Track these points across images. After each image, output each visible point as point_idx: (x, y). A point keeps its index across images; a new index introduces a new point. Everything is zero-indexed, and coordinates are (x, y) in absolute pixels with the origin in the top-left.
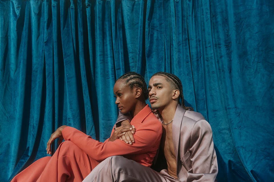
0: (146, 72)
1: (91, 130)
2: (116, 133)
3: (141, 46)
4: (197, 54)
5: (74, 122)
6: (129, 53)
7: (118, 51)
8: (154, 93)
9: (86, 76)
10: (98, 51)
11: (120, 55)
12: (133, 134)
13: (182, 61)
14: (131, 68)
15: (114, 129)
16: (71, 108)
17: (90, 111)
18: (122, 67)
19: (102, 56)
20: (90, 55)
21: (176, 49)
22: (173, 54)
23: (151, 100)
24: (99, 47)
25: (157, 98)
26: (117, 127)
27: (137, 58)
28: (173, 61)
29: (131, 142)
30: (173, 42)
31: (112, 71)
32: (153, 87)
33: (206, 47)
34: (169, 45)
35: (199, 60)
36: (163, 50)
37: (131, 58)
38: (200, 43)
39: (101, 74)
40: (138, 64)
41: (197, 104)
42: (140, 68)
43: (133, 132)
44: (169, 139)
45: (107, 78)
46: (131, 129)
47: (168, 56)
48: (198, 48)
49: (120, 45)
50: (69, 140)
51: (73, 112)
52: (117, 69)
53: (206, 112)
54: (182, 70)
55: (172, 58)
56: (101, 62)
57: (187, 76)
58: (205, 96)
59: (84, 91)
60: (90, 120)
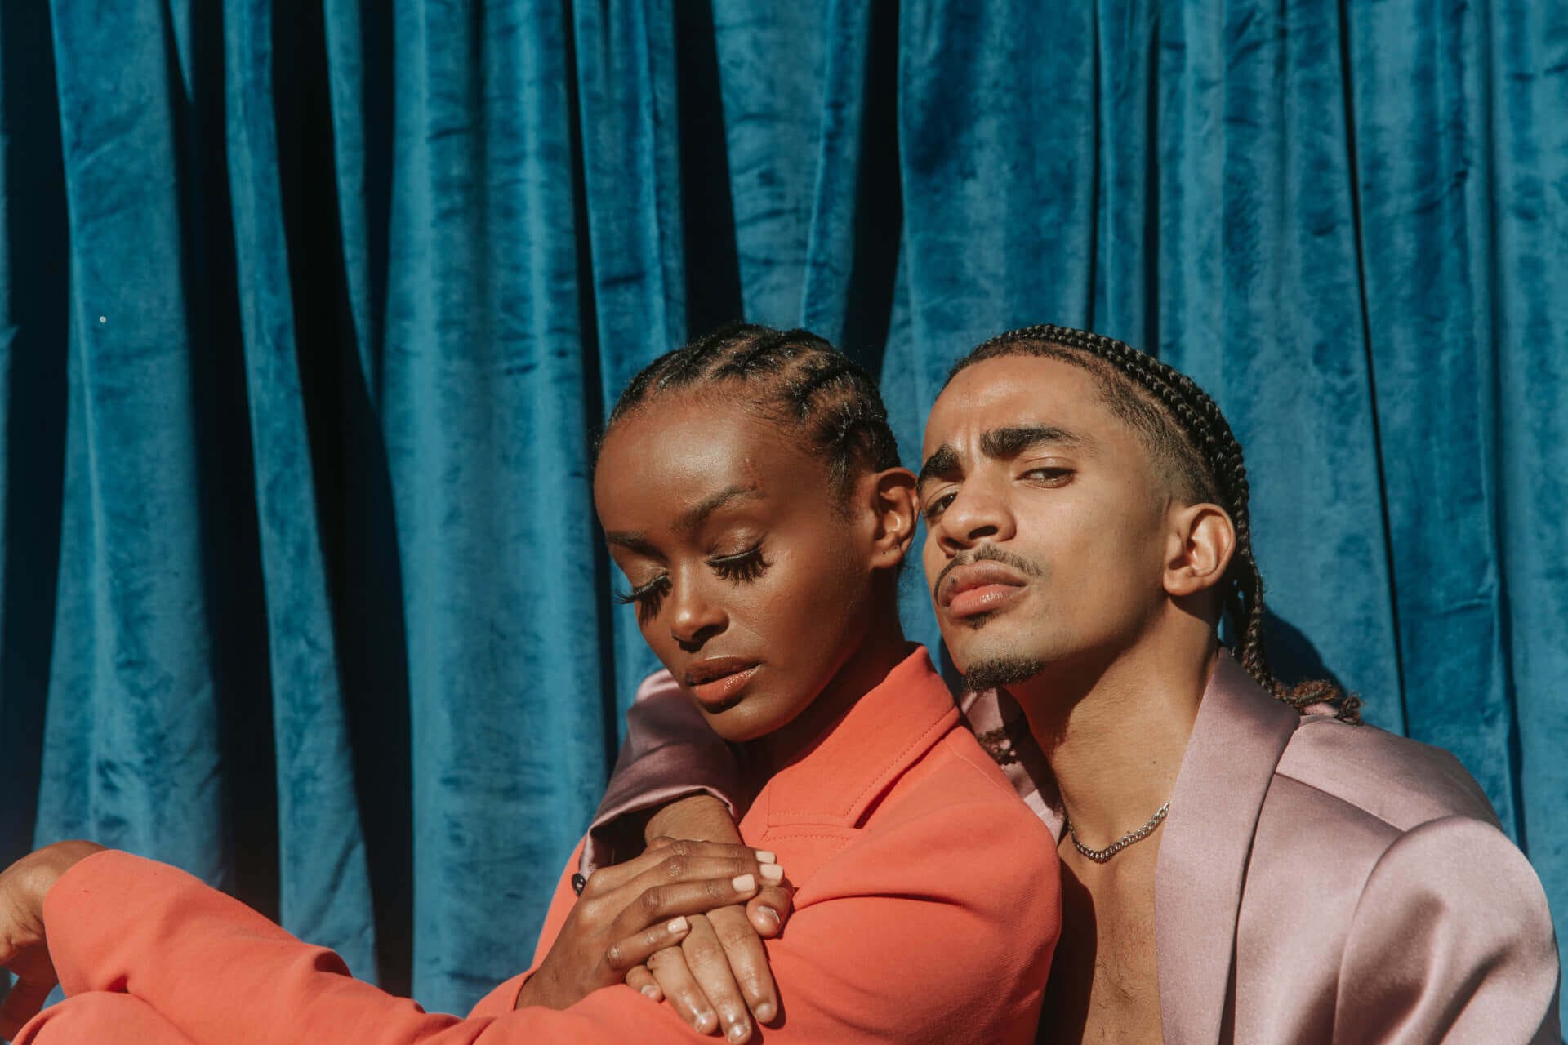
0: (898, 314)
1: (334, 887)
2: (591, 926)
3: (858, 47)
4: (1426, 150)
5: (158, 800)
6: (729, 119)
7: (619, 94)
8: (989, 518)
9: (290, 341)
10: (425, 94)
11: (647, 141)
12: (762, 938)
13: (1264, 217)
14: (753, 271)
15: (577, 878)
16: (129, 664)
17: (326, 693)
18: (662, 257)
19: (454, 142)
20: (338, 124)
21: (1213, 91)
22: (1178, 137)
23: (956, 588)
24: (435, 48)
25: (1021, 565)
26: (603, 860)
27: (812, 174)
28: (1176, 216)
29: (739, 1021)
30: (1178, 18)
31: (557, 296)
32: (980, 467)
33: (1522, 78)
34: (1143, 51)
35: (1447, 205)
36: (1083, 94)
37: (755, 172)
38: (1458, 35)
39: (444, 325)
40: (823, 234)
41: (1406, 658)
42: (836, 272)
43: (762, 920)
44: (1124, 999)
45: (504, 365)
46: (744, 883)
47: (1122, 158)
48: (1440, 85)
49: (640, 29)
50: (119, 985)
51: (156, 702)
52: (611, 283)
53: (1496, 738)
54: (1260, 303)
55: (1163, 181)
56: (445, 204)
57: (1314, 371)
58: (1491, 577)
59: (272, 488)
60: (322, 788)
